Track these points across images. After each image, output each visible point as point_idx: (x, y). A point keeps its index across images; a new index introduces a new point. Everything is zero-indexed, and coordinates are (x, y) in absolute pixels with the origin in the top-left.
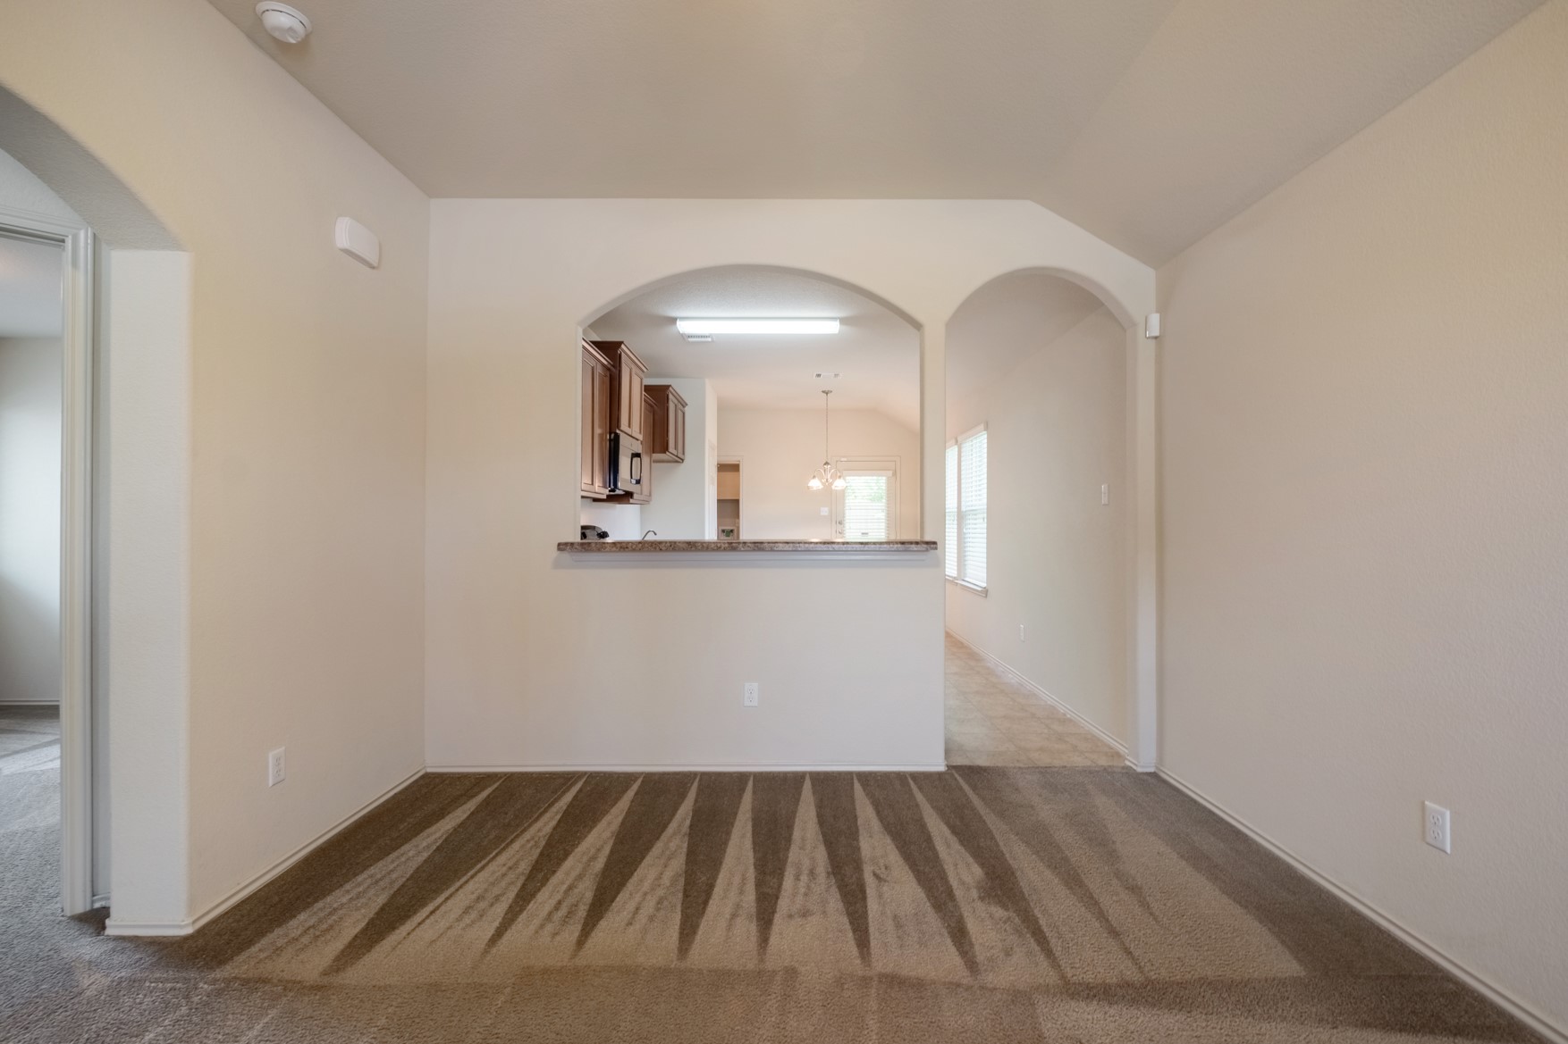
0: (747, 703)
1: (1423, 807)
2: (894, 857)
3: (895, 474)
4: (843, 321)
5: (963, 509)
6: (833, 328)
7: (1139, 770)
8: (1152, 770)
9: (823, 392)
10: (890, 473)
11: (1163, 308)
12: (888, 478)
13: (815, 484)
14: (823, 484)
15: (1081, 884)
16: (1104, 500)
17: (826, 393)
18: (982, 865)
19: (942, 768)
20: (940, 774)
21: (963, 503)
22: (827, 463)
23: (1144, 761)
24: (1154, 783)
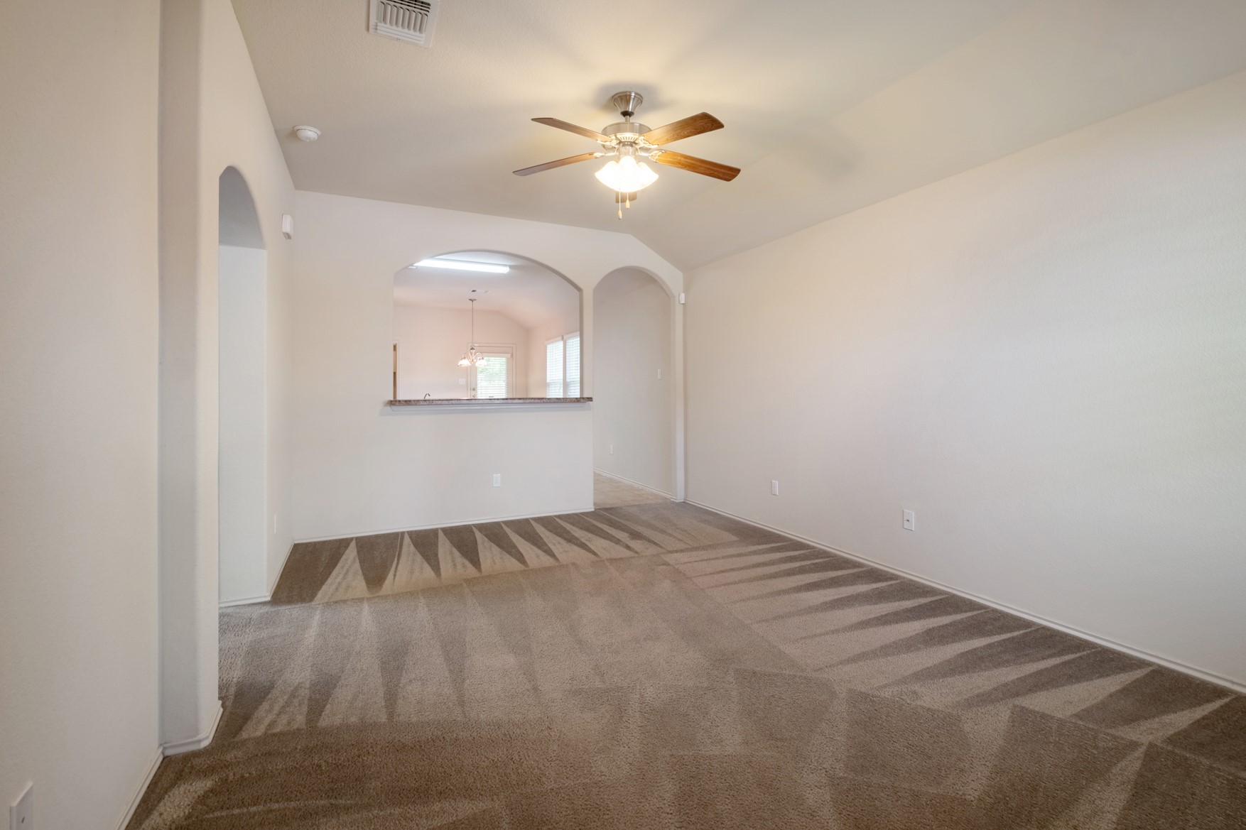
0: (495, 485)
1: (771, 482)
2: (590, 535)
3: (512, 356)
4: (511, 267)
5: (568, 380)
6: (505, 270)
7: (677, 501)
8: (683, 501)
9: (470, 300)
10: (510, 355)
11: (686, 291)
12: (508, 359)
13: (465, 363)
14: (471, 363)
15: (665, 532)
16: (659, 377)
17: (472, 300)
18: (627, 532)
19: (593, 510)
20: (593, 512)
21: (567, 377)
22: (472, 349)
23: (680, 497)
24: (684, 504)
